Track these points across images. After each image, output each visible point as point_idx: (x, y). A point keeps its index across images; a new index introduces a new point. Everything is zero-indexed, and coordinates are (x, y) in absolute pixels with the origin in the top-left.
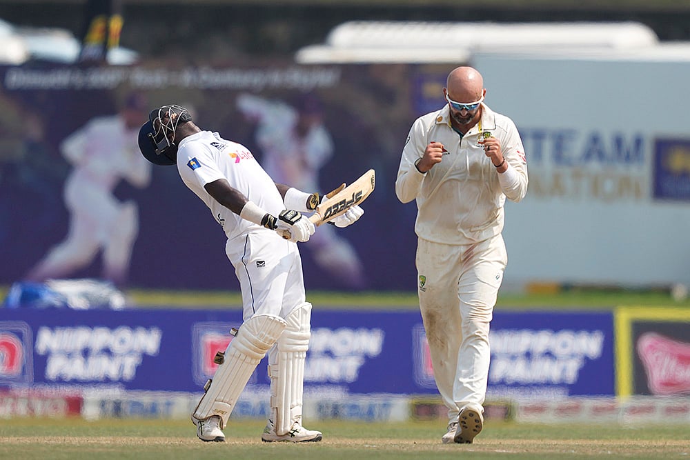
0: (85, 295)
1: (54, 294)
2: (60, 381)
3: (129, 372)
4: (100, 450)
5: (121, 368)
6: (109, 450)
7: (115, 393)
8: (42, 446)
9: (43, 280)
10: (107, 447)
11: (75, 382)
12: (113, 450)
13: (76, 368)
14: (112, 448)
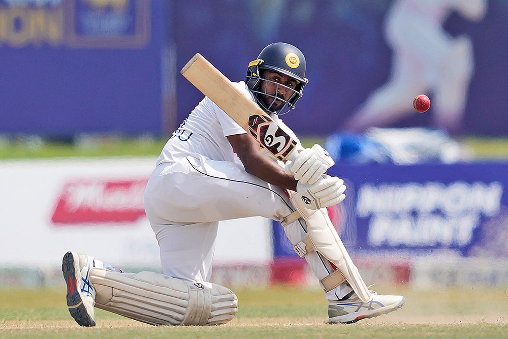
0: (412, 147)
1: (377, 145)
2: (385, 246)
3: (465, 236)
4: (429, 334)
5: (456, 231)
6: (440, 334)
7: (448, 260)
8: (362, 329)
9: (363, 130)
10: (437, 331)
11: (401, 247)
12: (443, 333)
13: (403, 232)
14: (442, 331)
